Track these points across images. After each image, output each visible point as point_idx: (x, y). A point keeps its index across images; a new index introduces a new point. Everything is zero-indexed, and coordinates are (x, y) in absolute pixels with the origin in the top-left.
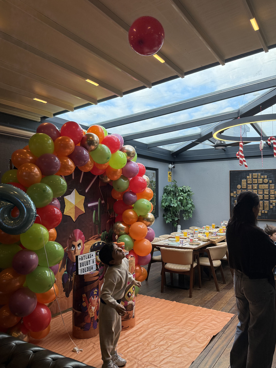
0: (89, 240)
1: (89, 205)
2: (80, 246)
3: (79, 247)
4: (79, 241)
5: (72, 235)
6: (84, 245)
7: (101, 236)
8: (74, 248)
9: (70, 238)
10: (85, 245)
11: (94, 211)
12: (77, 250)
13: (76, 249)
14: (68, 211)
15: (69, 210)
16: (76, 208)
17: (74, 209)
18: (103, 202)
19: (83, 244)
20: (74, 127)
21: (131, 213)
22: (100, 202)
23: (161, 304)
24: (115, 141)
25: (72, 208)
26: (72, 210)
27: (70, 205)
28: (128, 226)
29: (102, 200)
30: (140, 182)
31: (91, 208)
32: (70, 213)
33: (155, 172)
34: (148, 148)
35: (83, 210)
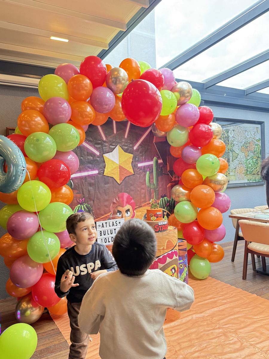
0: (141, 207)
1: (140, 165)
2: (129, 212)
3: (127, 214)
4: (128, 207)
5: (117, 199)
6: (135, 211)
7: (159, 202)
8: (120, 214)
9: (114, 203)
10: (137, 212)
11: (148, 172)
12: (125, 217)
13: (124, 215)
14: (109, 172)
15: (112, 170)
16: (121, 168)
17: (119, 169)
18: (160, 161)
19: (133, 211)
20: (93, 63)
21: (192, 173)
22: (157, 162)
23: (233, 295)
24: (156, 76)
25: (115, 168)
26: (115, 170)
27: (113, 165)
28: (190, 190)
29: (159, 158)
30: (202, 131)
31: (143, 168)
32: (112, 173)
33: (259, 126)
34: (247, 95)
35: (132, 171)
